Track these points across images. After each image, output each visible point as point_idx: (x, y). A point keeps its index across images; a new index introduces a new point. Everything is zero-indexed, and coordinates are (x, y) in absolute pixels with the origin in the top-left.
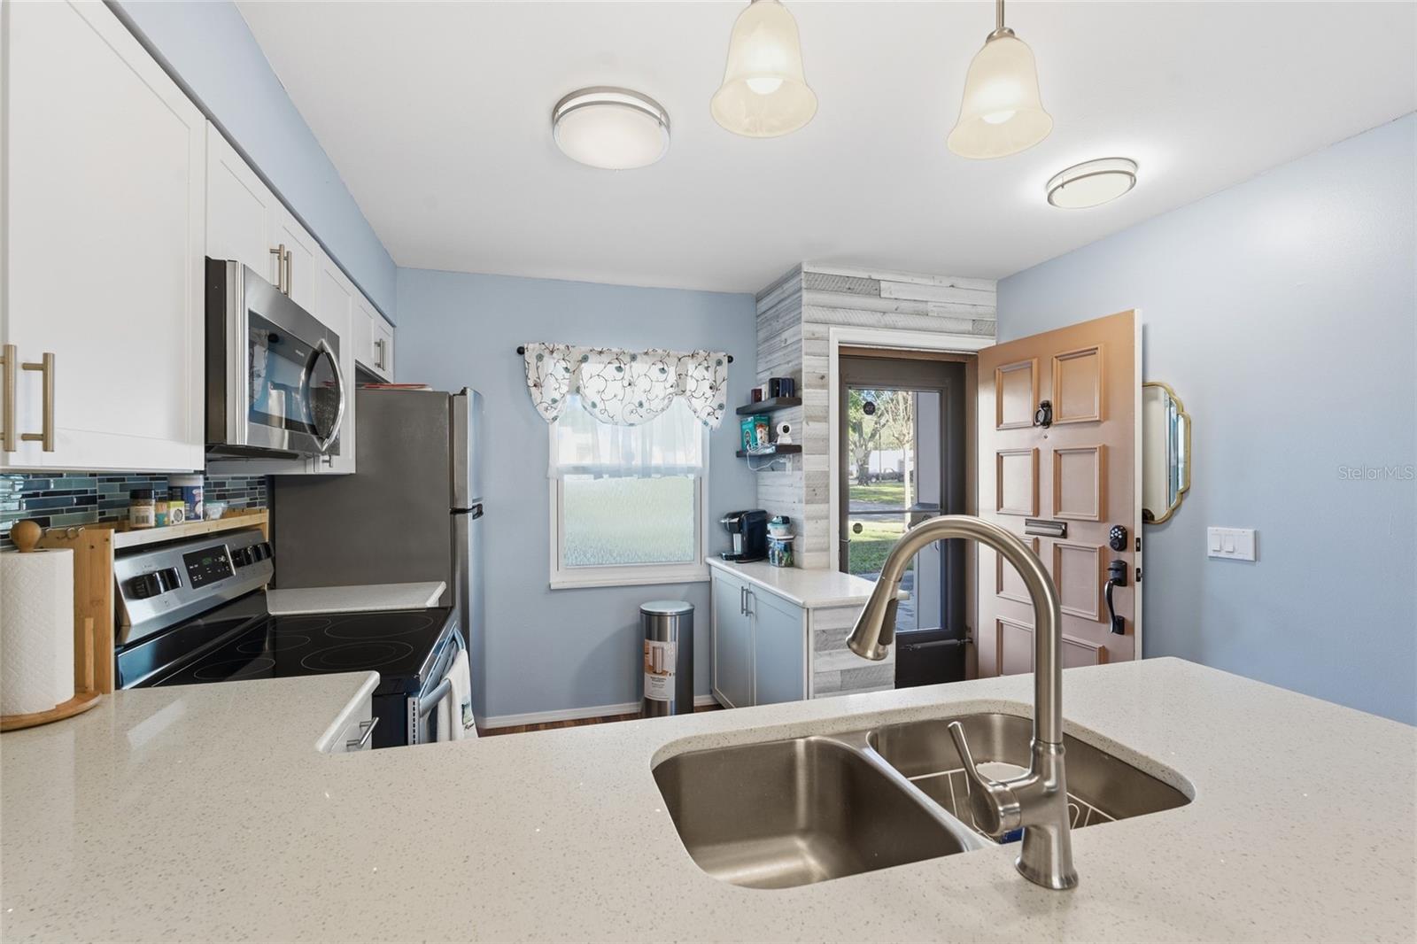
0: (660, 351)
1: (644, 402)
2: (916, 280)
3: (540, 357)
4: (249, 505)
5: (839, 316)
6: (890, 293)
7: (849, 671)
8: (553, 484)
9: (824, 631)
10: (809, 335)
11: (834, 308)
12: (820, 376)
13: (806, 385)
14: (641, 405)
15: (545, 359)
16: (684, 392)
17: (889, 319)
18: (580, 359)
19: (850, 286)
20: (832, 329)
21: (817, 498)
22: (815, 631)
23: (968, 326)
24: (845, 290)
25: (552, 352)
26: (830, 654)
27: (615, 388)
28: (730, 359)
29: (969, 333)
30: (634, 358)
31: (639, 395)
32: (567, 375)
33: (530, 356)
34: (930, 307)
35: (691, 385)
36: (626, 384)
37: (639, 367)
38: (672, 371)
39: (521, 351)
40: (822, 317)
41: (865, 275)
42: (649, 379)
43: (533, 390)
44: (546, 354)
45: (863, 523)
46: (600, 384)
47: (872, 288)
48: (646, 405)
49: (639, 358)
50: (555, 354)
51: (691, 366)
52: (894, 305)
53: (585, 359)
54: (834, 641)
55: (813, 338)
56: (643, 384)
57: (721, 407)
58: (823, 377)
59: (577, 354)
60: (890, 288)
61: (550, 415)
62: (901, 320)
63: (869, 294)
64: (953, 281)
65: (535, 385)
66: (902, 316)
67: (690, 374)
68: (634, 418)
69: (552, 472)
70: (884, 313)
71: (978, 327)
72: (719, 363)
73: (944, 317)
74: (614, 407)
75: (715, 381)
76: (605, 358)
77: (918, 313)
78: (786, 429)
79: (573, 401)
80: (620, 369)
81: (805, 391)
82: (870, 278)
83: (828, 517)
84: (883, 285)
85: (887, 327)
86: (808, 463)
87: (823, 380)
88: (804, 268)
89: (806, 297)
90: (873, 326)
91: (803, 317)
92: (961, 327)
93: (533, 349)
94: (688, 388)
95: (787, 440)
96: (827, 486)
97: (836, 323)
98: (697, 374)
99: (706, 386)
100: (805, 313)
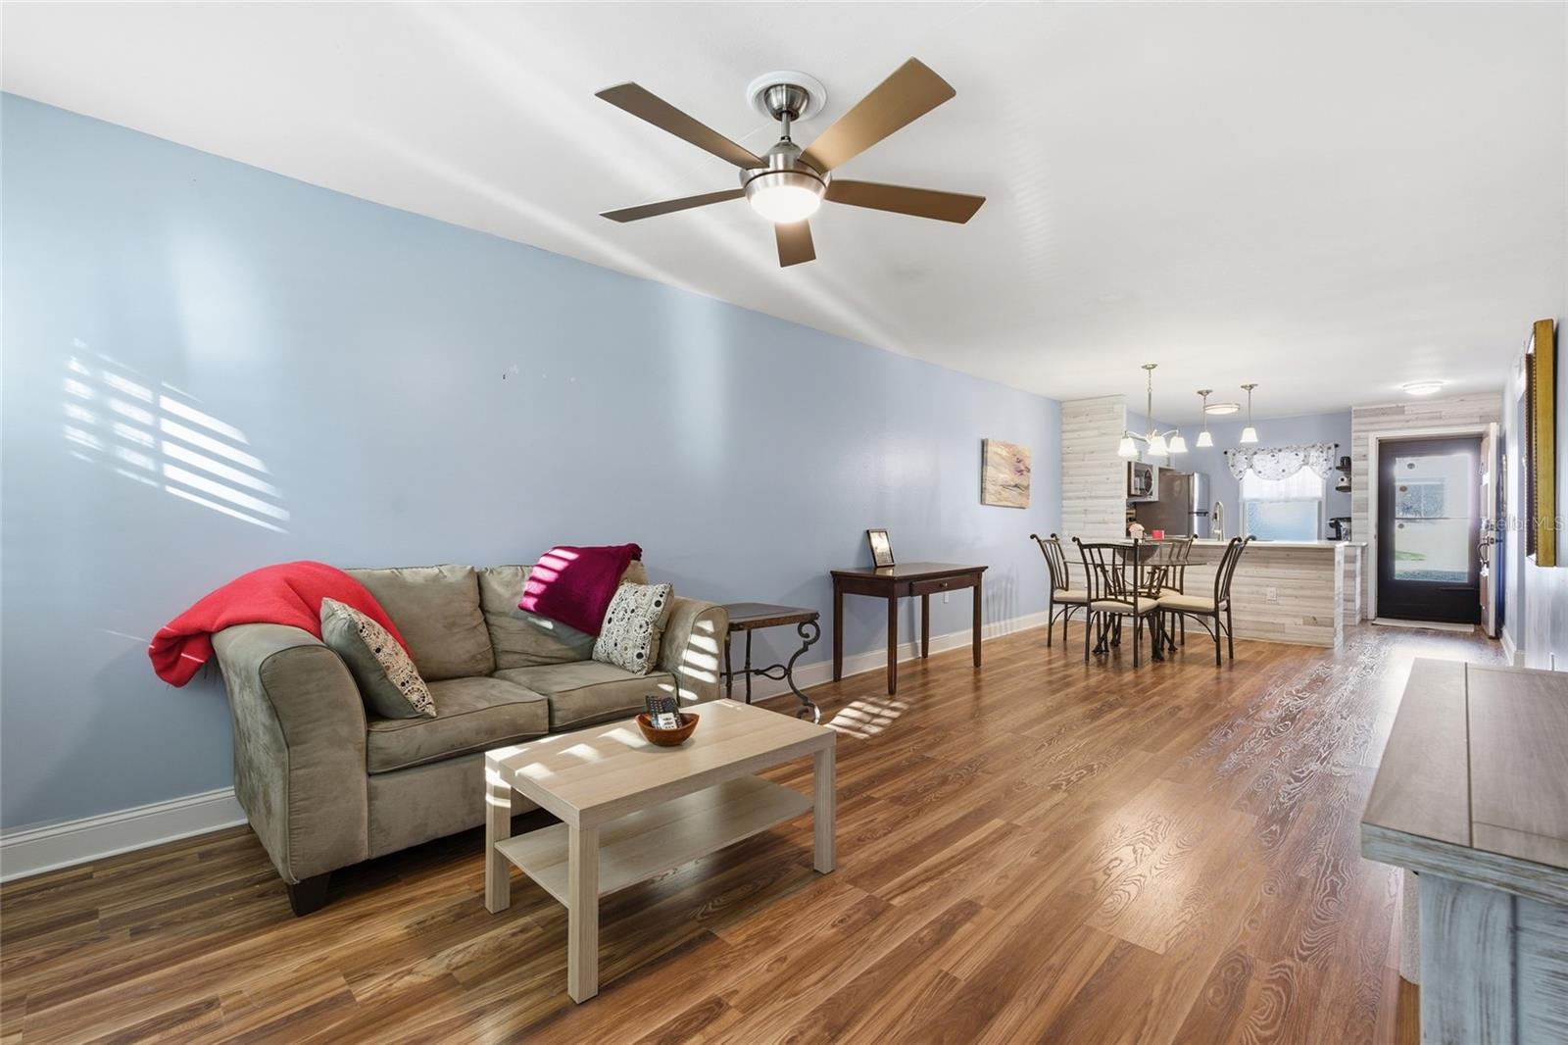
0: (1294, 446)
1: (1286, 469)
3: (1234, 455)
5: (1376, 427)
8: (1241, 507)
10: (1356, 437)
11: (1372, 423)
12: (1363, 454)
13: (1353, 460)
14: (1283, 471)
15: (1236, 455)
16: (1308, 463)
17: (1410, 424)
18: (1253, 453)
19: (1383, 412)
20: (1370, 433)
21: (1360, 513)
23: (1477, 420)
24: (1380, 414)
25: (1239, 452)
27: (1271, 464)
28: (1336, 446)
30: (1280, 450)
31: (1282, 466)
32: (1246, 461)
33: (1229, 455)
34: (1444, 413)
35: (1312, 460)
36: (1276, 462)
37: (1281, 455)
38: (1302, 454)
39: (1226, 453)
40: (1364, 428)
41: (1393, 405)
42: (1289, 459)
44: (1237, 453)
45: (1405, 524)
46: (1263, 463)
47: (1400, 411)
48: (1287, 471)
49: (1283, 451)
50: (1241, 453)
51: (1314, 453)
52: (1414, 416)
53: (1255, 453)
55: (1359, 438)
56: (1285, 462)
57: (1330, 469)
58: (1365, 455)
59: (1251, 451)
61: (1238, 478)
62: (1420, 423)
63: (1396, 414)
65: (1232, 466)
67: (1312, 455)
68: (1280, 476)
69: (1240, 501)
70: (1407, 421)
71: (1484, 419)
72: (1329, 448)
73: (1454, 418)
74: (1271, 472)
75: (1328, 457)
76: (1266, 452)
77: (1432, 418)
78: (1342, 480)
79: (1250, 471)
80: (1273, 456)
81: (1353, 463)
82: (1398, 406)
83: (1367, 519)
84: (1406, 408)
85: (1409, 428)
86: (1355, 494)
87: (1365, 457)
88: (1354, 408)
89: (1354, 421)
90: (1400, 429)
91: (1353, 430)
92: (1469, 421)
93: (1231, 452)
94: (1311, 462)
95: (1344, 484)
96: (1367, 504)
97: (1373, 430)
98: (1316, 454)
99: (1321, 459)
100: (1354, 428)
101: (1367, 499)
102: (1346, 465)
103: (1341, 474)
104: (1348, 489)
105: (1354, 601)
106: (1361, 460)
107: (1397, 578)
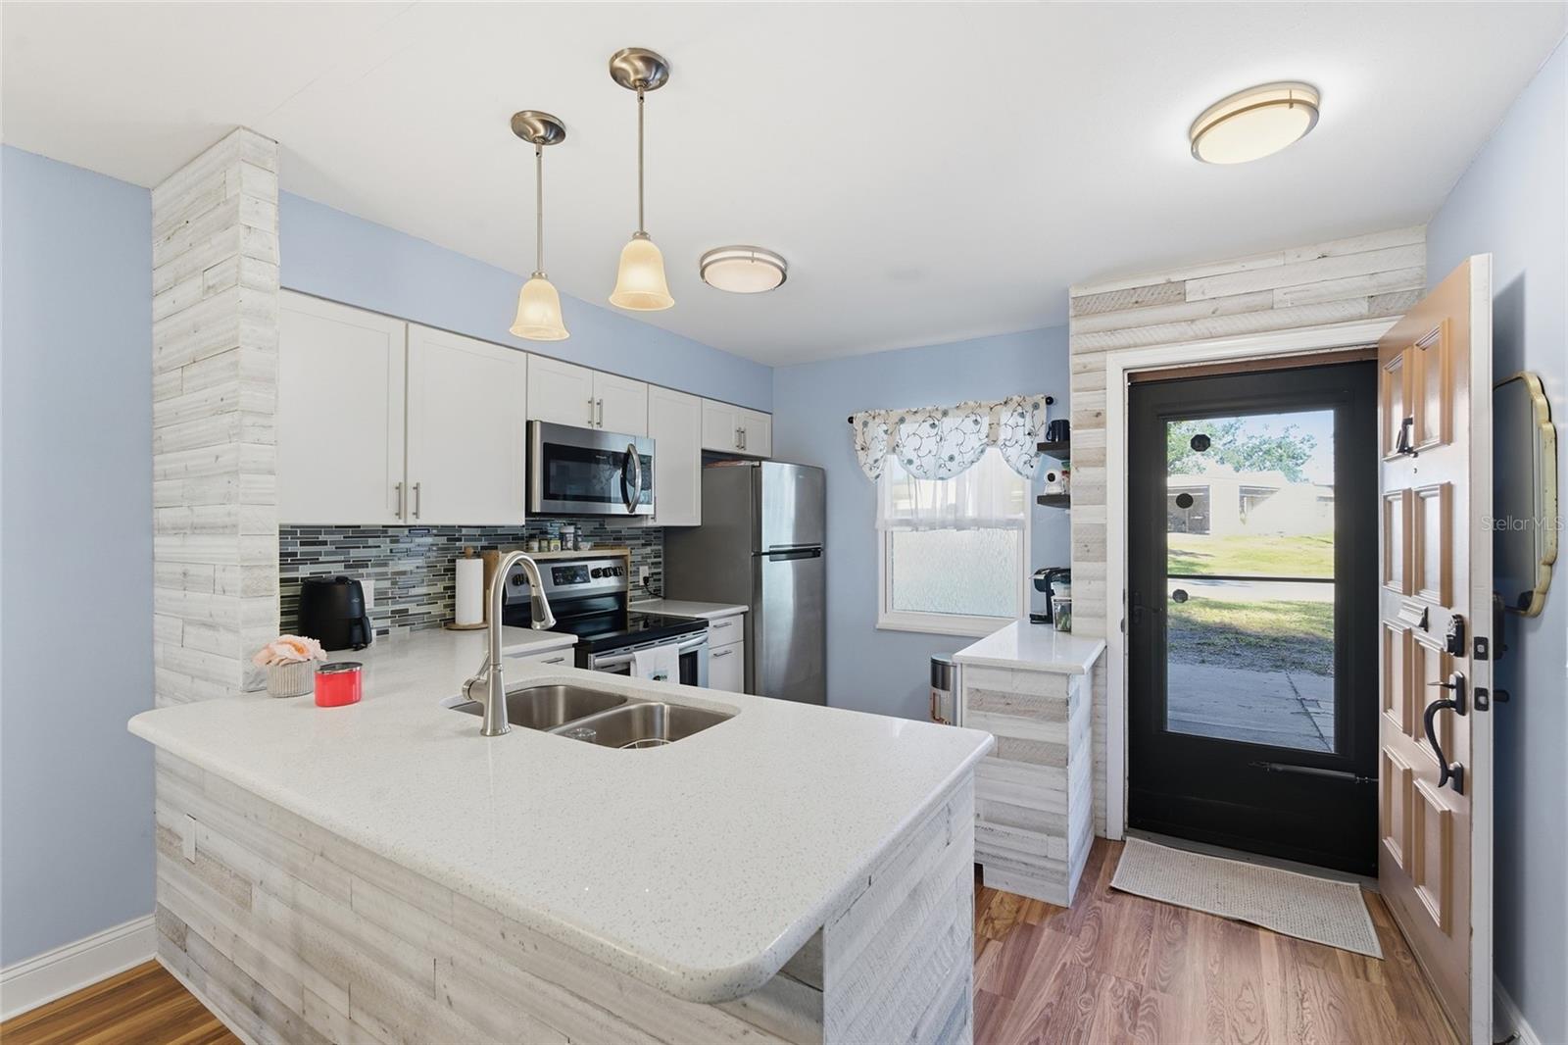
1: (956, 455)
2: (1249, 266)
3: (865, 424)
4: (643, 545)
5: (1124, 339)
6: (1203, 293)
7: (1007, 739)
8: (881, 537)
9: (978, 690)
10: (1079, 368)
11: (1113, 330)
12: (1095, 413)
13: (1074, 426)
14: (951, 458)
15: (869, 425)
16: (995, 441)
17: (1200, 327)
18: (897, 420)
19: (1138, 300)
20: (1110, 357)
21: (1090, 554)
22: (969, 688)
23: (1363, 307)
24: (1130, 305)
25: (874, 418)
26: (985, 716)
27: (930, 444)
28: (1050, 401)
29: (1361, 318)
30: (945, 413)
31: (948, 449)
32: (885, 437)
33: (858, 424)
34: (1278, 295)
35: (1004, 434)
36: (938, 438)
37: (948, 423)
38: (985, 421)
39: (851, 420)
40: (1096, 344)
41: (1161, 280)
42: (961, 432)
43: (860, 453)
44: (870, 420)
45: (1189, 590)
46: (916, 441)
47: (1175, 293)
48: (958, 458)
49: (950, 413)
50: (877, 420)
51: (1006, 416)
52: (1208, 308)
53: (902, 420)
54: (989, 703)
55: (1086, 370)
56: (953, 438)
57: (1034, 452)
58: (1098, 415)
59: (895, 416)
60: (1201, 286)
61: (872, 475)
62: (1222, 325)
63: (1168, 302)
64: (1324, 248)
65: (862, 449)
66: (1225, 318)
67: (1003, 421)
68: (943, 472)
69: (879, 524)
70: (1193, 321)
71: (1378, 304)
72: (1036, 406)
73: (1304, 305)
74: (929, 462)
75: (1033, 427)
76: (919, 417)
77: (1253, 310)
78: (1051, 478)
79: (893, 458)
80: (933, 426)
81: (1073, 432)
82: (1170, 282)
83: (1104, 579)
84: (1189, 286)
85: (1197, 338)
86: (1079, 514)
87: (1098, 418)
88: (1073, 293)
89: (1075, 326)
90: (1175, 341)
91: (1072, 350)
92: (1338, 314)
93: (859, 418)
94: (1002, 437)
95: (1054, 489)
96: (1104, 541)
97: (1116, 348)
98: (1011, 422)
99: (1020, 433)
100: (1075, 344)
101: (1103, 528)
102: (1058, 439)
103: (1054, 465)
104: (1062, 501)
105: (1062, 834)
106: (1089, 427)
107: (1170, 729)
